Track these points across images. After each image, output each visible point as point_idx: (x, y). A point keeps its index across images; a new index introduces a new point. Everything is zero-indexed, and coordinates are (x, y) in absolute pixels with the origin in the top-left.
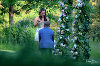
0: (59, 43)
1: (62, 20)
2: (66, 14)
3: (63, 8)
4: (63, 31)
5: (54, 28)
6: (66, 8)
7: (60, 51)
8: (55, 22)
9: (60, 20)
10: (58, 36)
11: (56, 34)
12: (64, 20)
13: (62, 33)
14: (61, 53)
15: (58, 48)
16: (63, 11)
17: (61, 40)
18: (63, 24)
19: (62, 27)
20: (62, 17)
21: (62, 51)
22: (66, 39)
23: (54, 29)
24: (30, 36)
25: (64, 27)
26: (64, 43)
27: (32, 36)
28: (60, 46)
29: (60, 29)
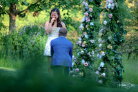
0: (78, 60)
1: (85, 26)
2: (91, 18)
3: (86, 10)
4: (85, 42)
5: (72, 37)
6: (91, 10)
7: (80, 71)
8: (74, 29)
9: (82, 27)
10: (77, 50)
11: (75, 47)
12: (86, 26)
13: (83, 46)
14: (82, 74)
15: (78, 67)
16: (87, 13)
17: (82, 55)
18: (85, 33)
19: (84, 37)
20: (85, 23)
21: (83, 71)
22: (89, 54)
23: (73, 40)
24: (39, 49)
25: (86, 36)
26: (86, 60)
27: (41, 49)
28: (80, 64)
29: (80, 39)
